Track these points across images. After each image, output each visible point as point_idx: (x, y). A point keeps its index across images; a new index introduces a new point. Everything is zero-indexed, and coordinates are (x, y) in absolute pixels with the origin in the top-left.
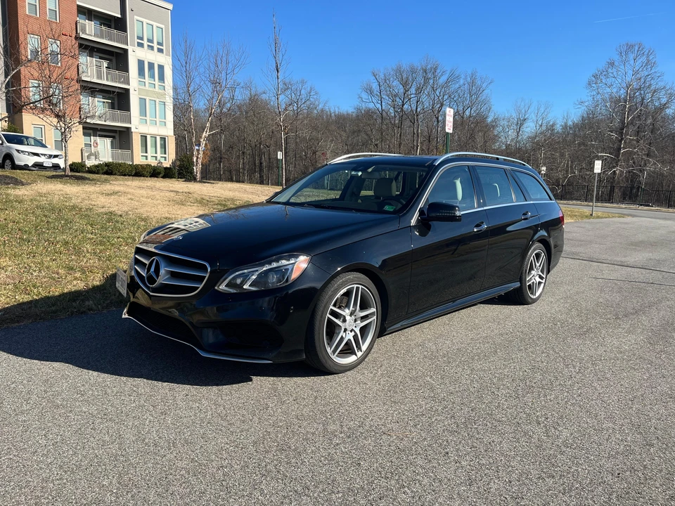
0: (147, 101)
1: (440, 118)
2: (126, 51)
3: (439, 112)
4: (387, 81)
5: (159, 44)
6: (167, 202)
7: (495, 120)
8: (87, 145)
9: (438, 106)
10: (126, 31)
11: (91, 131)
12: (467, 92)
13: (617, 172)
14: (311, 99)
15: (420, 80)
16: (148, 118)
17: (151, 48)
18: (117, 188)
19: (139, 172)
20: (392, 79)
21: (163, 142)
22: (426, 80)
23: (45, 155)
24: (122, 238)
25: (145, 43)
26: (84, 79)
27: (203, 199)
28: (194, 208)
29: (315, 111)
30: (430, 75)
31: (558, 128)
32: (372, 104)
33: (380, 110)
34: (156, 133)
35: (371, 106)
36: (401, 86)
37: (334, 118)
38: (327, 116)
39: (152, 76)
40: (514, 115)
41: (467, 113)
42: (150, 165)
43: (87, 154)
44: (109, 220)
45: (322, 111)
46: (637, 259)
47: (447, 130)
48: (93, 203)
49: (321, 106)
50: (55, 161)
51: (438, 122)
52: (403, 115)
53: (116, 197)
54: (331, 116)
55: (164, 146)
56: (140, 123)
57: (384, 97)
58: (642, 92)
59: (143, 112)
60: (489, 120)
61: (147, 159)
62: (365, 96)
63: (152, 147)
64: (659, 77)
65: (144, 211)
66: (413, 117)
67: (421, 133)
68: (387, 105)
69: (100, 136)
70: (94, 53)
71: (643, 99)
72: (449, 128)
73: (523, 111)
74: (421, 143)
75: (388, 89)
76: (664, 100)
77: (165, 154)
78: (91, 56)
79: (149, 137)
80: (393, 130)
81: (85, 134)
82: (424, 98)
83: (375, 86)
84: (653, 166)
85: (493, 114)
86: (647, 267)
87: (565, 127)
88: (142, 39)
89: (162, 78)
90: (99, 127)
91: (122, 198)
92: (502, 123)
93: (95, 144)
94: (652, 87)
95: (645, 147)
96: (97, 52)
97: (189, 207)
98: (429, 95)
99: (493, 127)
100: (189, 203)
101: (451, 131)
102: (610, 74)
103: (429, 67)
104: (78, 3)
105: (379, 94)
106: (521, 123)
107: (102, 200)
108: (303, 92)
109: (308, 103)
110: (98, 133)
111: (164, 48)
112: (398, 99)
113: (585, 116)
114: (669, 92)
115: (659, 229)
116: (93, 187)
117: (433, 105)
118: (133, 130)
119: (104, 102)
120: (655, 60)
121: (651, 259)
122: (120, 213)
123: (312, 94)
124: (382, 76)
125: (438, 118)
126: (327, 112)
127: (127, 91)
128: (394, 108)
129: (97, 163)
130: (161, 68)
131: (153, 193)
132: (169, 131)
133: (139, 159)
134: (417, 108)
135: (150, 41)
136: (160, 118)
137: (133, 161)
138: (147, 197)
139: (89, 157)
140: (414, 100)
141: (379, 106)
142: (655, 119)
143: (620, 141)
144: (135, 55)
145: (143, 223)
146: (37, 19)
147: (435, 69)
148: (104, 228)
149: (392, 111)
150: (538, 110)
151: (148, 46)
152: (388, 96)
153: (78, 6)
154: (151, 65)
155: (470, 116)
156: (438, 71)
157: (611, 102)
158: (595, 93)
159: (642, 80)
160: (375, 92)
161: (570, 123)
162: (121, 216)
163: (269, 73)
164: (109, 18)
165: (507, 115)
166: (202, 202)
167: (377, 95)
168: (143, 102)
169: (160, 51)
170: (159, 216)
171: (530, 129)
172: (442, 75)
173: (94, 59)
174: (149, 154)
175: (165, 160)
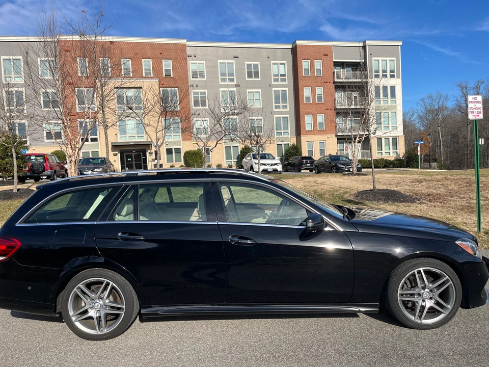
0: (382, 114)
2: (366, 83)
5: (391, 71)
8: (341, 150)
10: (366, 70)
11: (344, 141)
16: (383, 126)
17: (385, 76)
21: (394, 141)
23: (268, 164)
25: (381, 74)
26: (337, 107)
34: (390, 135)
39: (386, 95)
42: (383, 159)
50: (275, 167)
55: (395, 144)
59: (379, 122)
61: (382, 155)
63: (385, 145)
69: (350, 143)
70: (346, 90)
77: (397, 149)
78: (344, 91)
79: (383, 139)
81: (339, 143)
88: (378, 72)
89: (393, 95)
93: (346, 149)
104: (334, 60)
111: (395, 74)
130: (393, 88)
132: (399, 133)
133: (376, 155)
135: (384, 71)
136: (392, 124)
137: (371, 157)
144: (373, 84)
146: (309, 77)
151: (383, 75)
153: (334, 62)
154: (385, 88)
164: (354, 64)
168: (378, 115)
169: (392, 76)
173: (346, 93)
174: (383, 151)
175: (397, 154)
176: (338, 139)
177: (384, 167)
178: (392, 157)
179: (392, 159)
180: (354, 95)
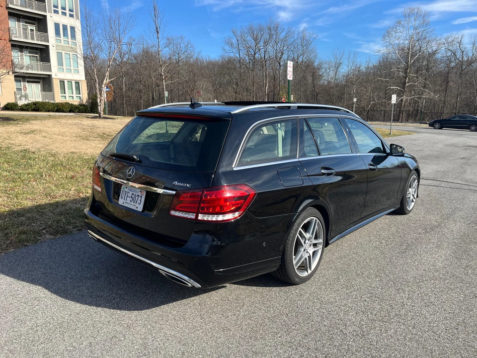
0: (63, 54)
1: (281, 63)
2: (45, 17)
3: (280, 59)
4: (243, 37)
5: (70, 10)
6: (75, 138)
7: (320, 64)
8: (19, 89)
9: (280, 54)
10: (45, 2)
11: (21, 79)
12: (300, 44)
13: (404, 100)
14: (188, 51)
15: (266, 36)
16: (64, 67)
17: (64, 14)
18: (35, 127)
19: (60, 108)
20: (246, 35)
21: (77, 85)
22: (271, 36)
24: (32, 174)
25: (60, 10)
26: (13, 39)
27: (104, 134)
28: (96, 142)
29: (192, 60)
30: (273, 32)
31: (363, 69)
32: (233, 54)
33: (239, 58)
34: (72, 78)
35: (232, 55)
36: (253, 40)
37: (206, 64)
38: (201, 62)
39: (65, 35)
40: (333, 60)
41: (300, 59)
42: (68, 103)
43: (18, 96)
44: (24, 157)
45: (197, 59)
46: (428, 172)
47: (289, 78)
48: (12, 142)
49: (196, 55)
51: (280, 66)
52: (254, 61)
53: (32, 135)
54: (203, 63)
55: (78, 88)
56: (59, 71)
57: (241, 48)
58: (420, 42)
59: (60, 63)
60: (316, 64)
61: (65, 99)
62: (227, 48)
63: (69, 89)
64: (432, 31)
65: (55, 148)
66: (263, 63)
67: (269, 74)
68: (243, 55)
69: (28, 82)
70: (21, 19)
71: (421, 47)
72: (290, 77)
73: (339, 57)
74: (269, 81)
75: (244, 42)
76: (435, 48)
77: (80, 94)
78: (19, 21)
80: (249, 72)
81: (16, 81)
82: (270, 48)
83: (234, 41)
84: (428, 95)
85: (318, 60)
86: (437, 179)
87: (367, 68)
88: (57, 7)
89: (73, 36)
90: (27, 75)
91: (37, 137)
92: (324, 66)
93: (25, 88)
94: (427, 39)
95: (422, 81)
96: (23, 18)
97: (92, 142)
98: (273, 47)
99: (319, 69)
100: (92, 138)
101: (291, 79)
102: (398, 30)
103: (272, 26)
105: (237, 46)
106: (338, 66)
107: (20, 139)
108: (182, 45)
109: (186, 53)
110: (27, 80)
111: (74, 14)
112: (251, 50)
113: (381, 60)
114: (438, 42)
115: (438, 143)
116: (14, 128)
117: (276, 54)
118: (53, 76)
119: (30, 56)
120: (428, 19)
121: (438, 171)
122: (33, 150)
123: (189, 46)
124: (239, 33)
125: (279, 63)
126: (200, 60)
127: (47, 47)
128: (249, 56)
129: (27, 102)
130: (73, 28)
131: (64, 130)
132: (81, 77)
133: (59, 98)
134: (265, 56)
135: (64, 8)
136: (74, 67)
137: (54, 100)
138: (59, 135)
139: (20, 98)
140: (262, 51)
141: (238, 55)
142: (428, 61)
143: (406, 78)
144: (52, 19)
145: (52, 158)
147: (277, 28)
148: (18, 165)
149: (247, 58)
150: (349, 56)
151: (62, 12)
152: (244, 48)
154: (65, 27)
155: (302, 62)
156: (279, 29)
157: (399, 50)
158: (388, 44)
159: (420, 34)
160: (234, 44)
161: (371, 65)
162: (34, 153)
163: (151, 35)
165: (328, 60)
166: (102, 136)
167: (236, 47)
168: (59, 55)
169: (71, 16)
170: (66, 151)
171: (344, 70)
172: (282, 32)
173: (21, 23)
174: (67, 95)
175: (80, 99)
176: (15, 76)
177: (70, 111)
178: (76, 102)
179: (77, 104)
180: (30, 27)
